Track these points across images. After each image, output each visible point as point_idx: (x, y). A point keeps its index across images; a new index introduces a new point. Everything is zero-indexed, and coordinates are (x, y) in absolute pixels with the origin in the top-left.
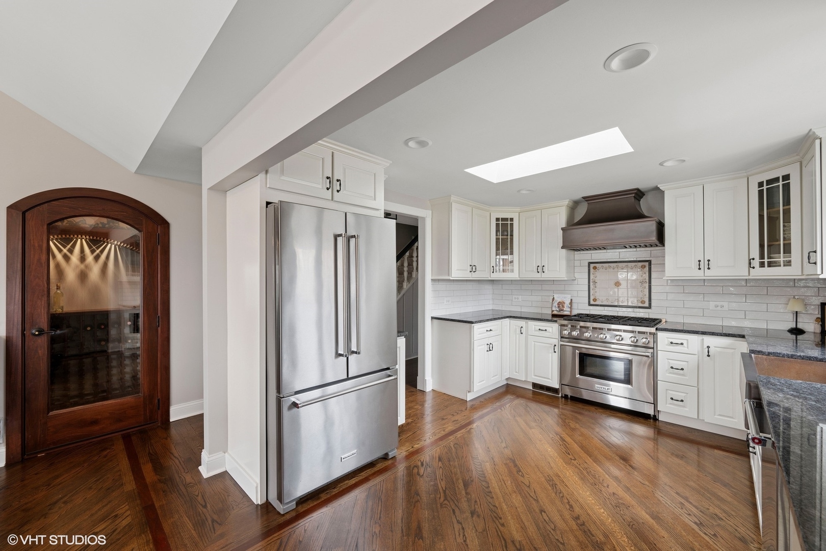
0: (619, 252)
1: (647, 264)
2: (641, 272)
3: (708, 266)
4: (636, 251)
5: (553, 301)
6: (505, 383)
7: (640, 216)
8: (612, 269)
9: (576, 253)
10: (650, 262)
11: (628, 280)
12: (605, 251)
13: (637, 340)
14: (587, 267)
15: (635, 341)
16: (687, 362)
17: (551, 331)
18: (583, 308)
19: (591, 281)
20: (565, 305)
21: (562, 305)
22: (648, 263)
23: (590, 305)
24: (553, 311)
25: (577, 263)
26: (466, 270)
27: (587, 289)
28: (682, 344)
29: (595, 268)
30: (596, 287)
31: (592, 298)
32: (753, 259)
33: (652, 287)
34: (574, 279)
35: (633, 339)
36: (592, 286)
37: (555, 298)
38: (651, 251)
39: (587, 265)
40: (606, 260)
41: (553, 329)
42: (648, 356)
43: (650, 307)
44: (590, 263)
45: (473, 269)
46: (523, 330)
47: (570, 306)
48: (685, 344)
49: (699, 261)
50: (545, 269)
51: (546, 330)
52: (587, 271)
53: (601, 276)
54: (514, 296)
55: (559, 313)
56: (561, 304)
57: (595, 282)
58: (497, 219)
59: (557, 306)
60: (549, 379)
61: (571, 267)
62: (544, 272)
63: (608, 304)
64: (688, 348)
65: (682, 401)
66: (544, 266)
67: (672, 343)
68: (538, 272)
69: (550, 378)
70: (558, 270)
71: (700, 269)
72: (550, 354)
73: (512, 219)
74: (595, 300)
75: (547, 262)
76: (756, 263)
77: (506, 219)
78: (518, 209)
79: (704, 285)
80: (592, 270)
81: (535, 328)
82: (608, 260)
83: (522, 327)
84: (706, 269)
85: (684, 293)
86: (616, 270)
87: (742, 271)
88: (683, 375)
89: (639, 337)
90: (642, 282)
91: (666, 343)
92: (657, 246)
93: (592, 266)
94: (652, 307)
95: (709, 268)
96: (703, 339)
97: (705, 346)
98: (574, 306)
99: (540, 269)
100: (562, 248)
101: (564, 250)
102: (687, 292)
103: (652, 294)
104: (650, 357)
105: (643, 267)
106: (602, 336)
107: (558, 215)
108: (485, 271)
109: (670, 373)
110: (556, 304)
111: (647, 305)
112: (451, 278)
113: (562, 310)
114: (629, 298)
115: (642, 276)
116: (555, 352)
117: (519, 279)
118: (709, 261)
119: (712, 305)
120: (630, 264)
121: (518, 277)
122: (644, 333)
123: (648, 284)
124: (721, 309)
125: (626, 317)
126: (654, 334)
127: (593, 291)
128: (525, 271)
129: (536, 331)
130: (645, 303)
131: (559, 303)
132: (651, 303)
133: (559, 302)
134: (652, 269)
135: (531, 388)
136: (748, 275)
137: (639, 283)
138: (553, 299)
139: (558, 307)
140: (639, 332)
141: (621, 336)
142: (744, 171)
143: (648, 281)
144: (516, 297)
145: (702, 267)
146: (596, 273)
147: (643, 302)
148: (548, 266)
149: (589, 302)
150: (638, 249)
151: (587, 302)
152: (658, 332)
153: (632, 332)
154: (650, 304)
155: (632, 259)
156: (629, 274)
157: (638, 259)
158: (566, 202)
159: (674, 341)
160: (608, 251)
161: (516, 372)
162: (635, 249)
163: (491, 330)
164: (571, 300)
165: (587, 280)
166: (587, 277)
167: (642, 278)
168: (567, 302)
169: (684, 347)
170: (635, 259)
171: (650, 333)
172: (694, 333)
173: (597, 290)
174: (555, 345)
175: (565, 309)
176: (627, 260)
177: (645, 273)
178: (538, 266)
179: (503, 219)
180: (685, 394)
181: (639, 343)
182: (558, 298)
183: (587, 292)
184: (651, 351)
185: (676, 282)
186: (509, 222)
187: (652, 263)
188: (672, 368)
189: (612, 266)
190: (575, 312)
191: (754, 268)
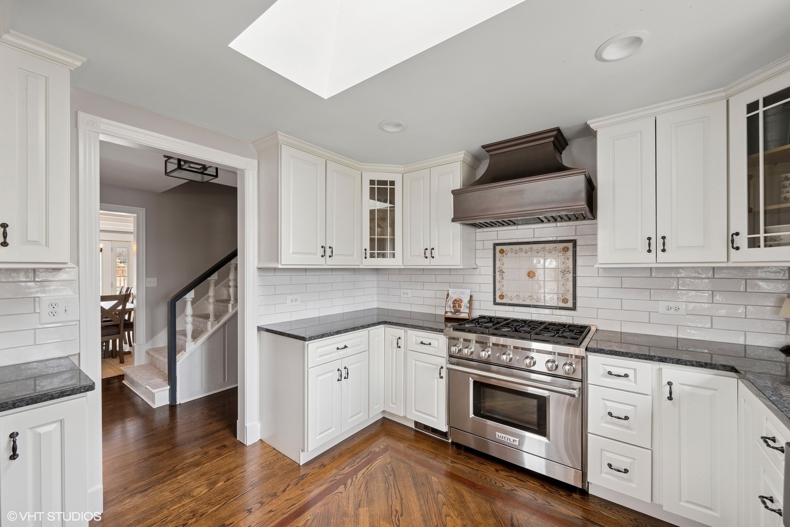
0: (534, 229)
1: (570, 245)
2: (563, 257)
3: (664, 246)
4: (556, 227)
5: (447, 298)
6: (380, 417)
7: (561, 168)
8: (523, 253)
9: (478, 230)
10: (574, 242)
11: (544, 268)
12: (515, 227)
13: (557, 367)
14: (492, 251)
15: (554, 368)
16: (635, 406)
17: (436, 345)
18: (485, 308)
19: (497, 270)
20: (463, 304)
21: (459, 304)
22: (572, 244)
23: (495, 303)
24: (446, 312)
25: (479, 245)
26: (315, 254)
27: (492, 282)
28: (626, 376)
29: (502, 251)
30: (503, 279)
31: (498, 294)
32: (737, 234)
33: (578, 279)
34: (475, 267)
35: (550, 364)
36: (498, 278)
37: (450, 294)
38: (576, 226)
39: (492, 247)
40: (515, 241)
41: (439, 342)
42: (573, 396)
43: (574, 308)
44: (495, 245)
45: (326, 251)
46: (401, 343)
47: (468, 305)
48: (631, 377)
49: (649, 239)
50: (435, 253)
51: (430, 344)
52: (492, 256)
53: (511, 263)
54: (403, 291)
55: (455, 316)
56: (457, 303)
57: (502, 272)
58: (372, 182)
59: (452, 305)
60: (434, 417)
61: (469, 249)
62: (433, 257)
63: (518, 303)
64: (635, 382)
65: (626, 471)
66: (433, 249)
67: (610, 373)
68: (427, 258)
69: (436, 415)
70: (451, 254)
71: (649, 251)
72: (436, 380)
73: (392, 183)
74: (502, 297)
75: (437, 244)
76: (742, 240)
77: (384, 183)
78: (401, 169)
79: (651, 277)
80: (498, 254)
81: (416, 340)
82: (520, 241)
83: (400, 338)
84: (659, 251)
85: (622, 288)
86: (529, 253)
87: (717, 254)
88: (628, 428)
89: (560, 361)
90: (564, 272)
91: (601, 372)
92: (584, 218)
93: (498, 248)
94: (578, 308)
95: (664, 250)
96: (660, 369)
97: (665, 382)
98: (476, 305)
99: (429, 253)
100: (453, 220)
101: (457, 226)
102: (626, 286)
103: (578, 289)
104: (577, 396)
105: (566, 249)
106: (504, 357)
107: (452, 174)
108: (353, 255)
109: (607, 422)
110: (450, 303)
111: (570, 304)
112: (280, 266)
113: (458, 311)
114: (546, 295)
115: (564, 263)
116: (442, 377)
117: (403, 267)
118: (664, 238)
119: (662, 306)
120: (547, 246)
121: (401, 264)
122: (567, 355)
123: (571, 275)
124: (675, 313)
125: (542, 323)
126: (583, 358)
127: (500, 284)
128: (411, 256)
129: (417, 344)
130: (567, 302)
131: (455, 302)
132: (575, 302)
133: (455, 300)
134: (578, 253)
135: (413, 427)
136: (726, 261)
137: (560, 273)
138: (448, 295)
139: (454, 307)
140: (559, 354)
141: (532, 358)
142: (723, 89)
143: (572, 270)
144: (405, 291)
145: (653, 248)
146: (503, 258)
147: (565, 301)
148: (439, 249)
149: (495, 299)
150: (559, 224)
151: (492, 300)
152: (588, 353)
153: (550, 353)
154: (575, 304)
155: (551, 239)
156: (548, 262)
157: (559, 239)
158: (461, 155)
159: (615, 371)
160: (519, 227)
161: (393, 404)
162: (554, 224)
163: (346, 347)
164: (471, 297)
165: (492, 268)
166: (492, 264)
167: (563, 266)
168: (466, 300)
169: (630, 380)
170: (554, 239)
171: (577, 357)
172: (646, 359)
173: (504, 282)
174: (442, 368)
175: (462, 310)
176: (544, 239)
177: (568, 259)
178: (427, 249)
179: (381, 182)
180: (632, 460)
181: (560, 372)
182: (454, 295)
183: (492, 285)
184: (577, 385)
185: (612, 271)
186: (389, 187)
187: (578, 243)
188: (610, 414)
189: (524, 249)
190: (476, 314)
191: (737, 248)
